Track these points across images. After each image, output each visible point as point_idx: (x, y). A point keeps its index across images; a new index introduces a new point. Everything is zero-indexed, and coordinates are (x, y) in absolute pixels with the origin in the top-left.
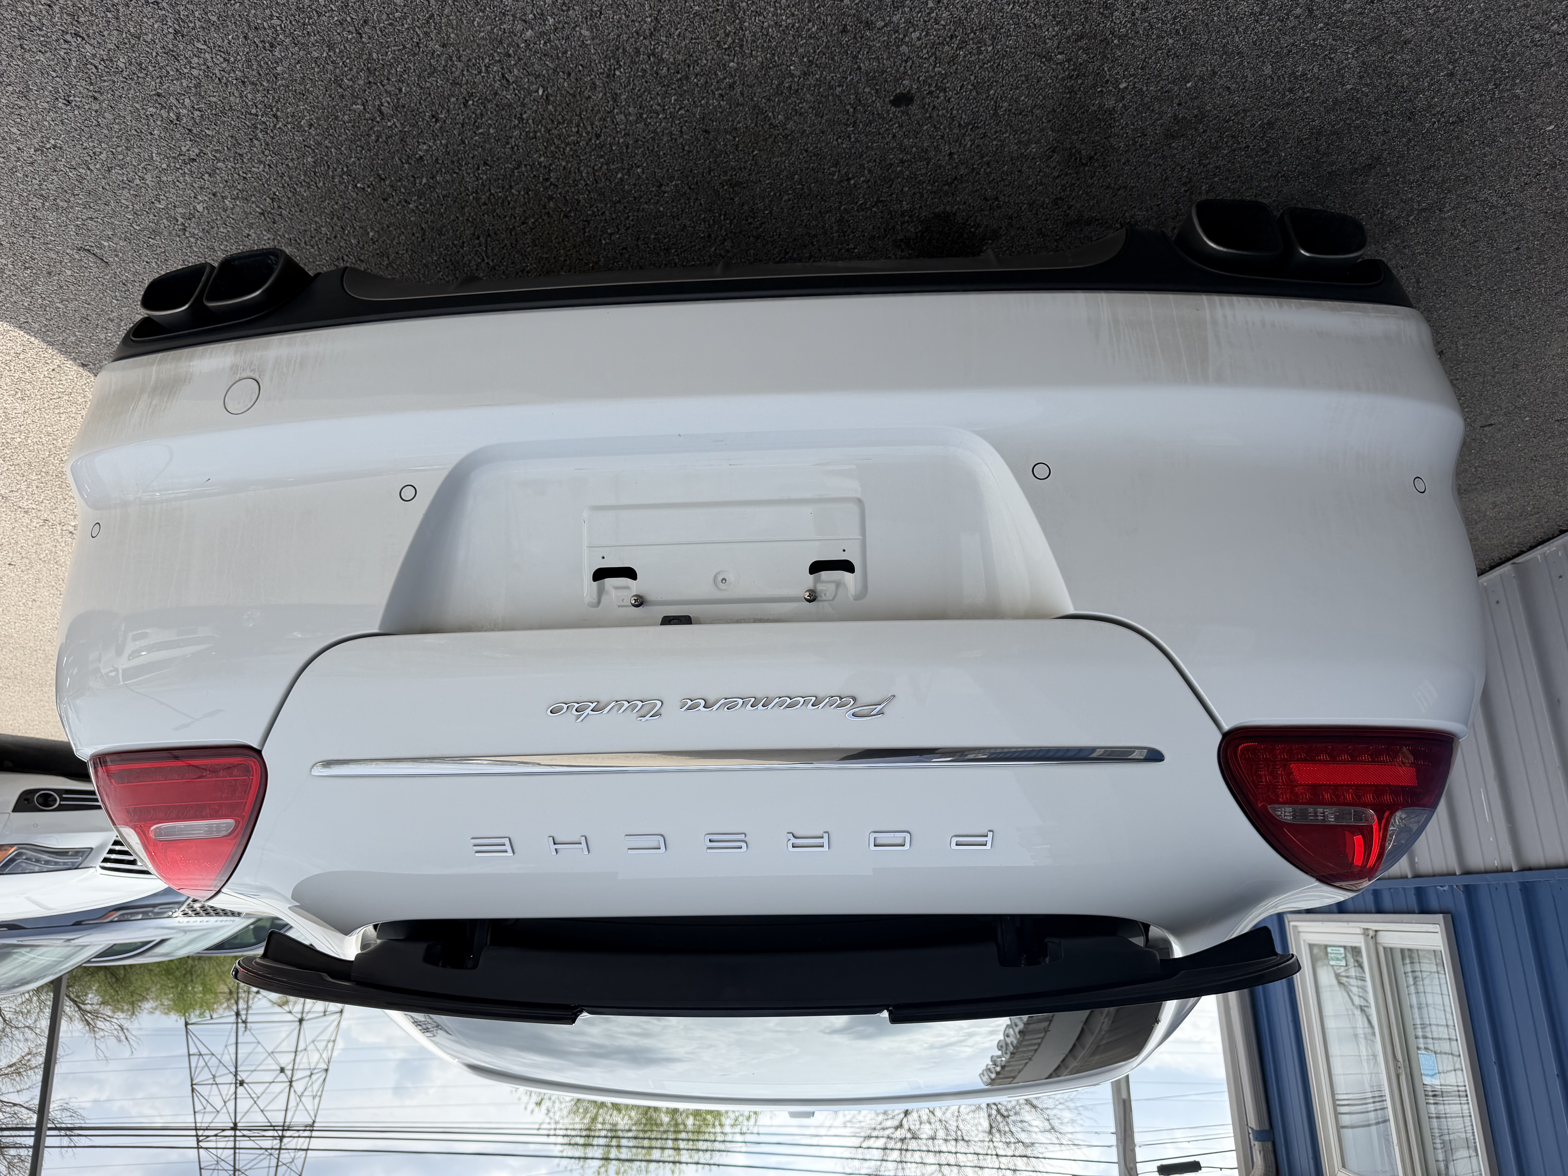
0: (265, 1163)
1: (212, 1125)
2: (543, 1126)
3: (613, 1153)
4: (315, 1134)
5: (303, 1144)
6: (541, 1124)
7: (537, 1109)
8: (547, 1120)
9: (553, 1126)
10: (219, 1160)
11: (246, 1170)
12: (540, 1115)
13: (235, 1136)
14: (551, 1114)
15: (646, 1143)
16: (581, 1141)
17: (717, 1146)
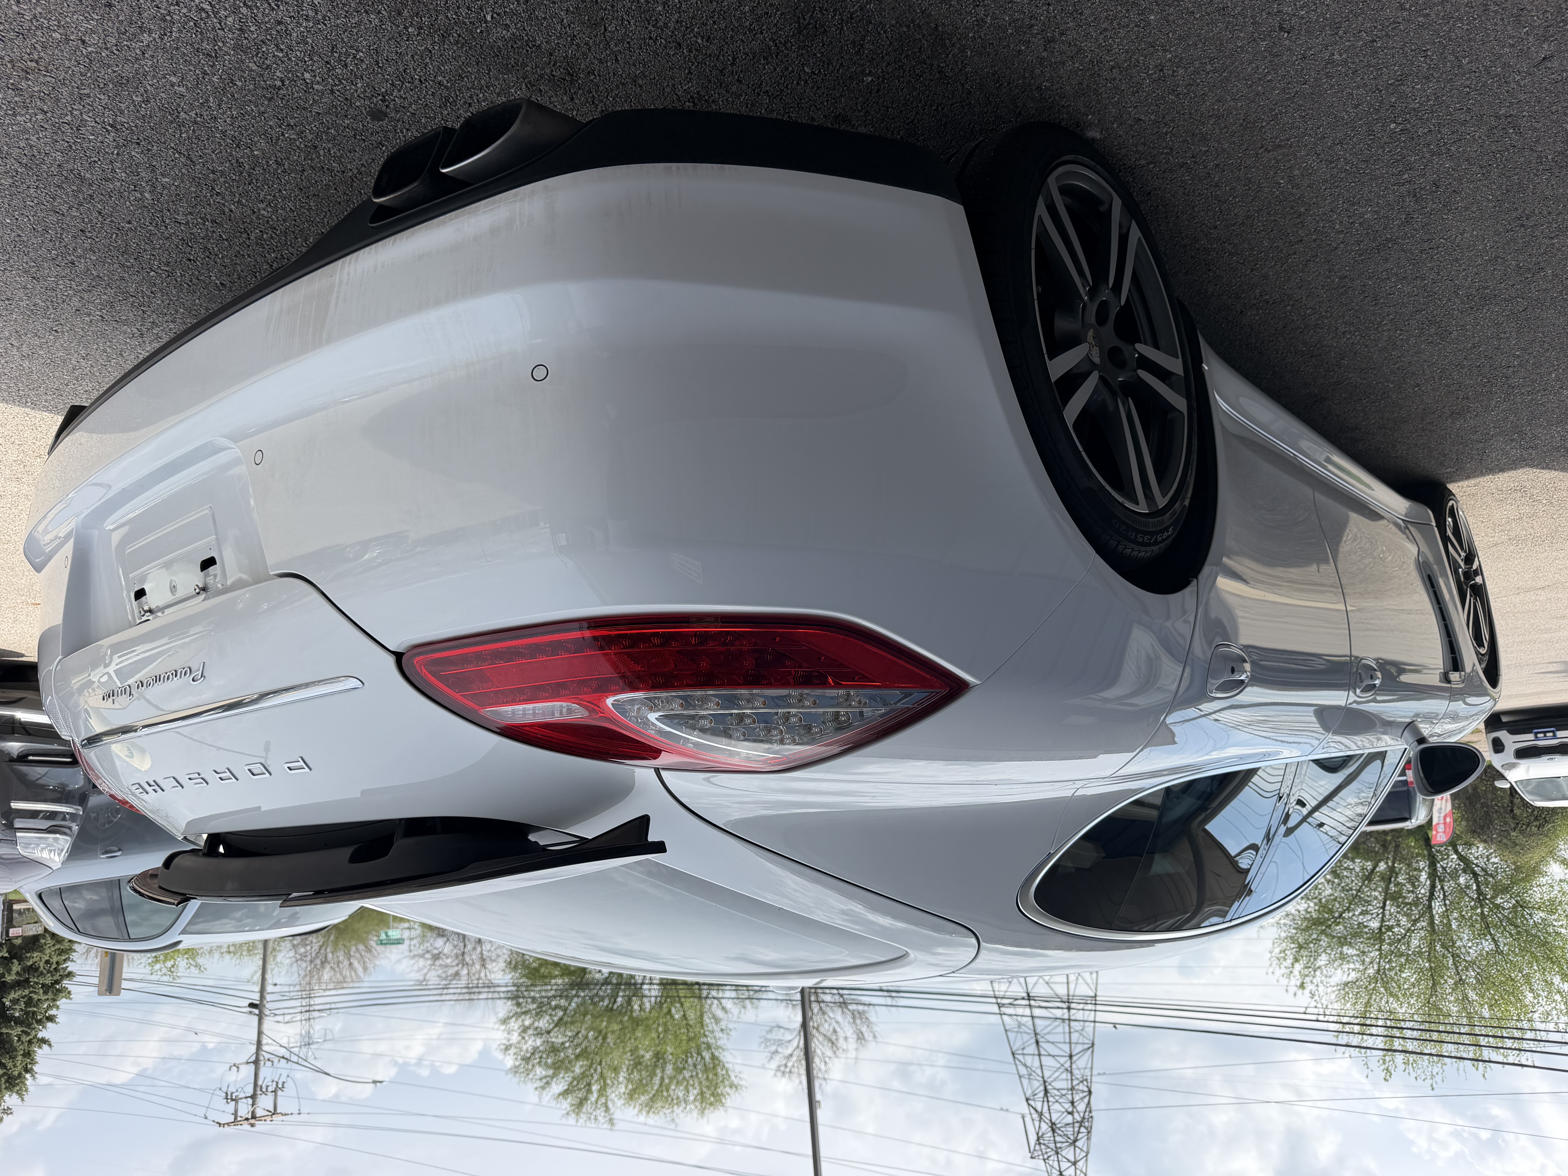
0: (1060, 1029)
1: (1008, 994)
2: (1309, 1011)
3: (1397, 1044)
4: (1099, 1008)
5: (1088, 1016)
6: (1306, 1008)
7: (1300, 992)
8: (1313, 1004)
9: (1321, 1011)
10: (1020, 1025)
11: (1045, 1034)
12: (1303, 999)
13: (1030, 1005)
14: (1316, 998)
15: (1435, 1036)
16: (1357, 1029)
17: (1525, 1045)
